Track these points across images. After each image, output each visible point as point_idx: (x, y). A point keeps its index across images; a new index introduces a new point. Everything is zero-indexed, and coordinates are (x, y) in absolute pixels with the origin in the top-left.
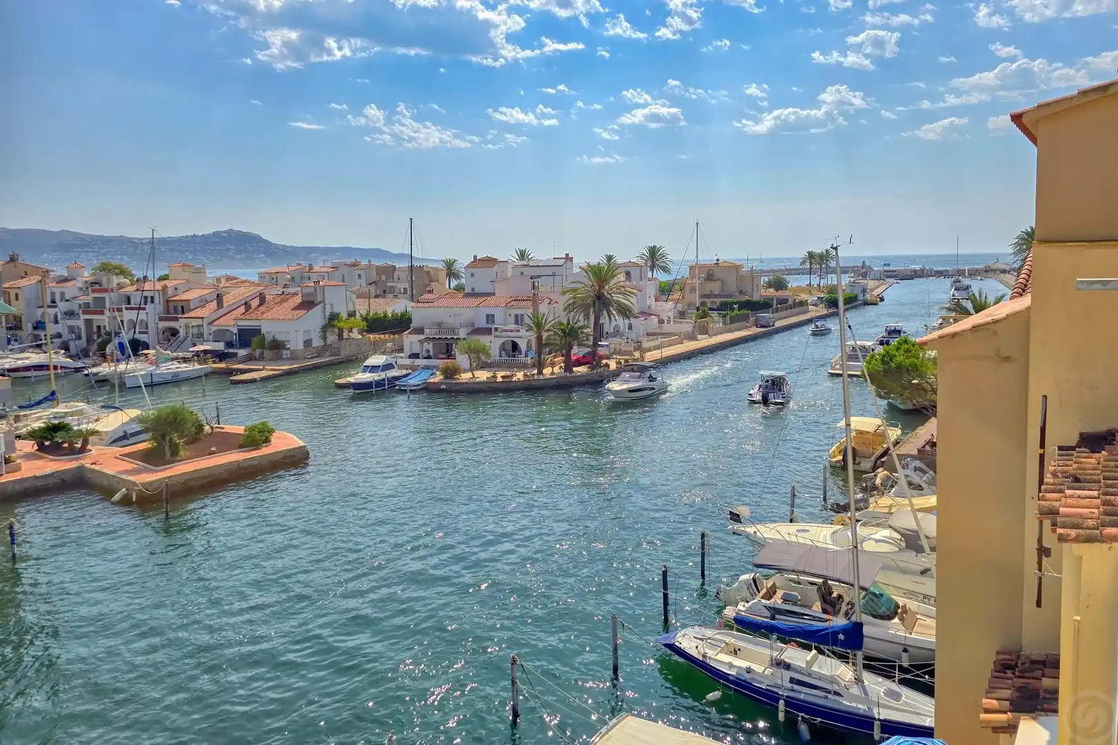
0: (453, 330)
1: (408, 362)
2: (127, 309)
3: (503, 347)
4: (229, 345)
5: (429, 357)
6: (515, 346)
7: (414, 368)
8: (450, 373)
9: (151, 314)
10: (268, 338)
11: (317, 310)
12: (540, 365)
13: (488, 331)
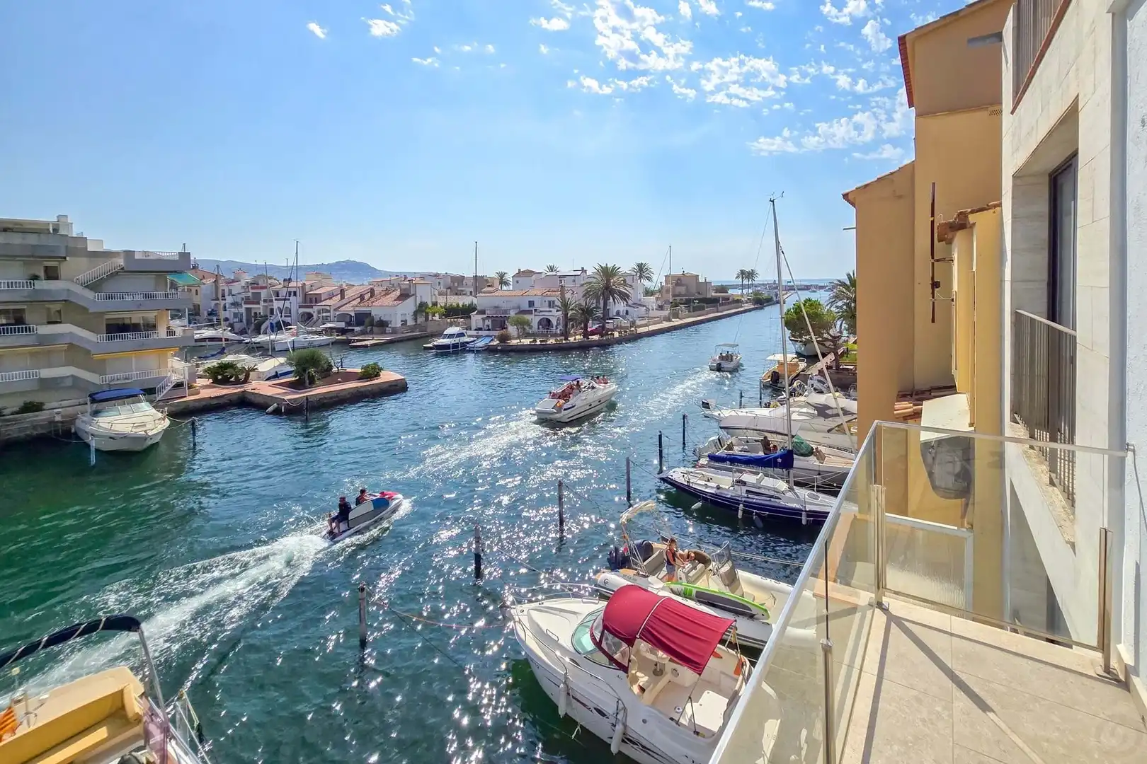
0: (506, 312)
1: (474, 333)
2: (276, 300)
3: (540, 323)
4: (348, 324)
5: (489, 330)
6: (549, 321)
7: (478, 337)
8: (504, 339)
9: (294, 303)
10: (377, 319)
11: (410, 300)
12: (566, 334)
13: (530, 312)
